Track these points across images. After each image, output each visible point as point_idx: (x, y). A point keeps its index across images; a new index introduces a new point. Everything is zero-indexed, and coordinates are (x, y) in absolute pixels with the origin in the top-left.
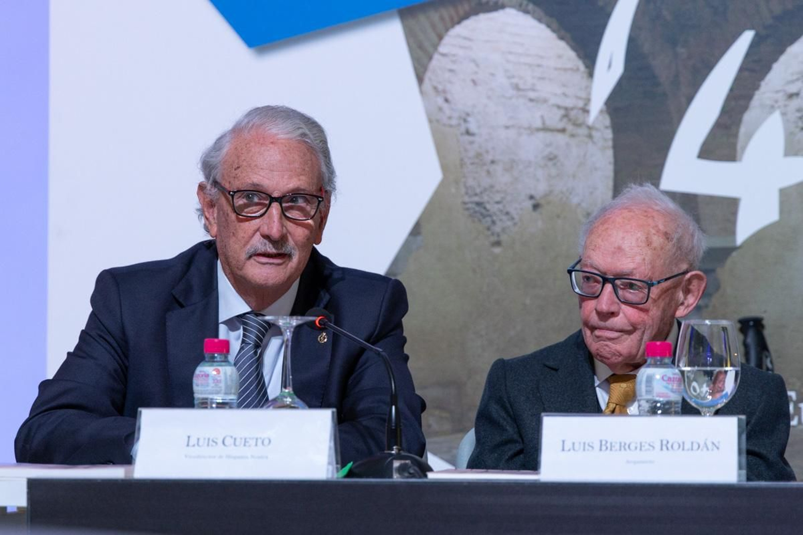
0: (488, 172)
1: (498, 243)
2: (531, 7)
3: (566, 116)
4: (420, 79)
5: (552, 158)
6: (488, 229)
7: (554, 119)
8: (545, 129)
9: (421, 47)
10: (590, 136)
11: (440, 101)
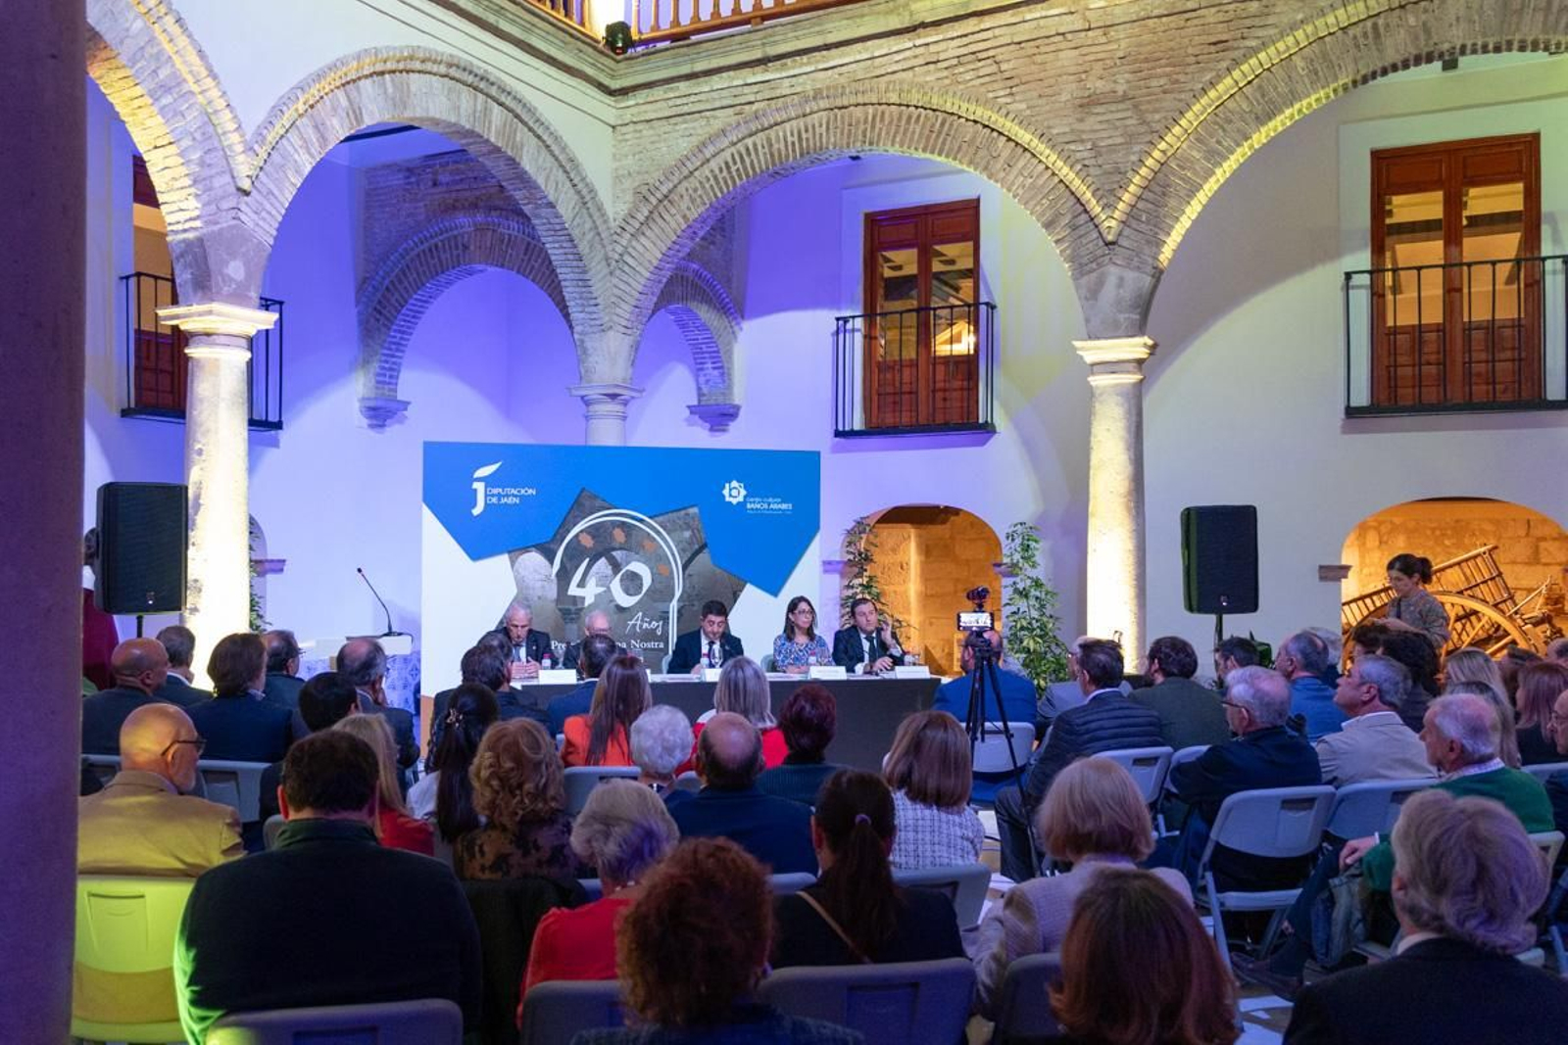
0: (528, 590)
4: (512, 566)
5: (543, 587)
8: (541, 580)
9: (512, 560)
11: (517, 573)
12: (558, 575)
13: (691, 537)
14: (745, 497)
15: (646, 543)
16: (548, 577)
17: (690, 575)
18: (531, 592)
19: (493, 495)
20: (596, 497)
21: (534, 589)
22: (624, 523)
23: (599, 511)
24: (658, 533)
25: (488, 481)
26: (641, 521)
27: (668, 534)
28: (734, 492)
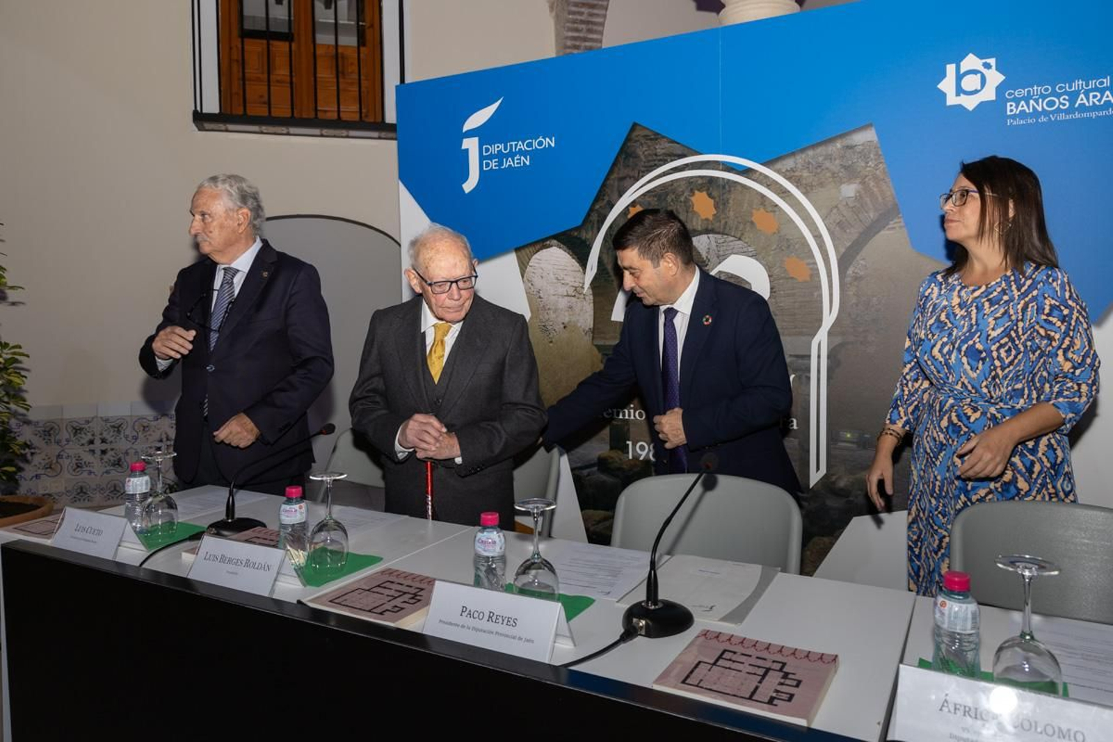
0: (547, 313)
1: (551, 342)
2: (562, 246)
3: (575, 290)
4: (523, 277)
5: (571, 307)
6: (548, 336)
7: (571, 292)
8: (568, 296)
9: (522, 263)
10: (584, 298)
11: (530, 285)
12: (595, 284)
13: (859, 198)
14: (1000, 89)
15: (758, 216)
16: (578, 290)
17: (857, 278)
18: (552, 315)
19: (491, 157)
20: (657, 137)
21: (555, 311)
22: (712, 180)
23: (665, 162)
24: (783, 193)
25: (485, 134)
26: (747, 172)
27: (806, 194)
28: (970, 83)
